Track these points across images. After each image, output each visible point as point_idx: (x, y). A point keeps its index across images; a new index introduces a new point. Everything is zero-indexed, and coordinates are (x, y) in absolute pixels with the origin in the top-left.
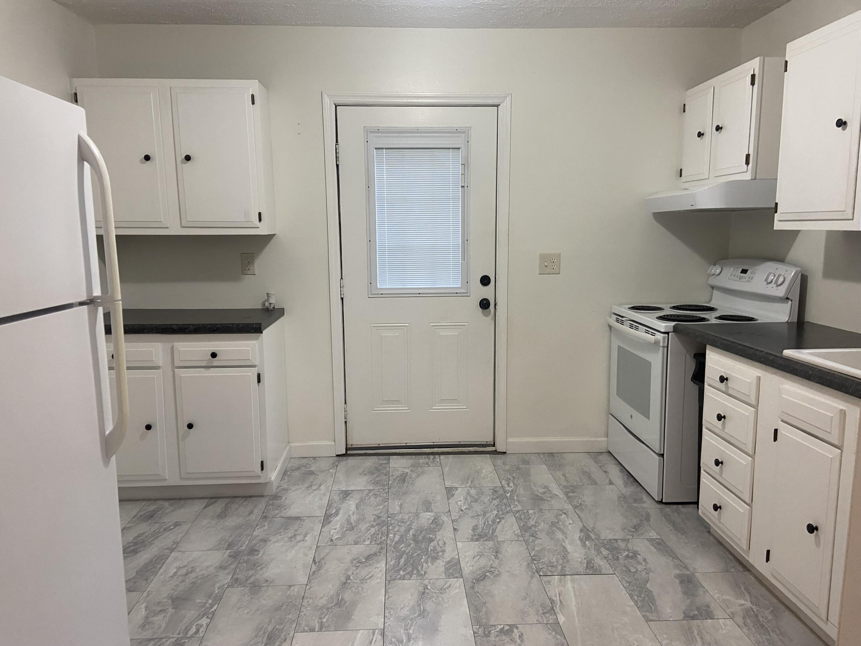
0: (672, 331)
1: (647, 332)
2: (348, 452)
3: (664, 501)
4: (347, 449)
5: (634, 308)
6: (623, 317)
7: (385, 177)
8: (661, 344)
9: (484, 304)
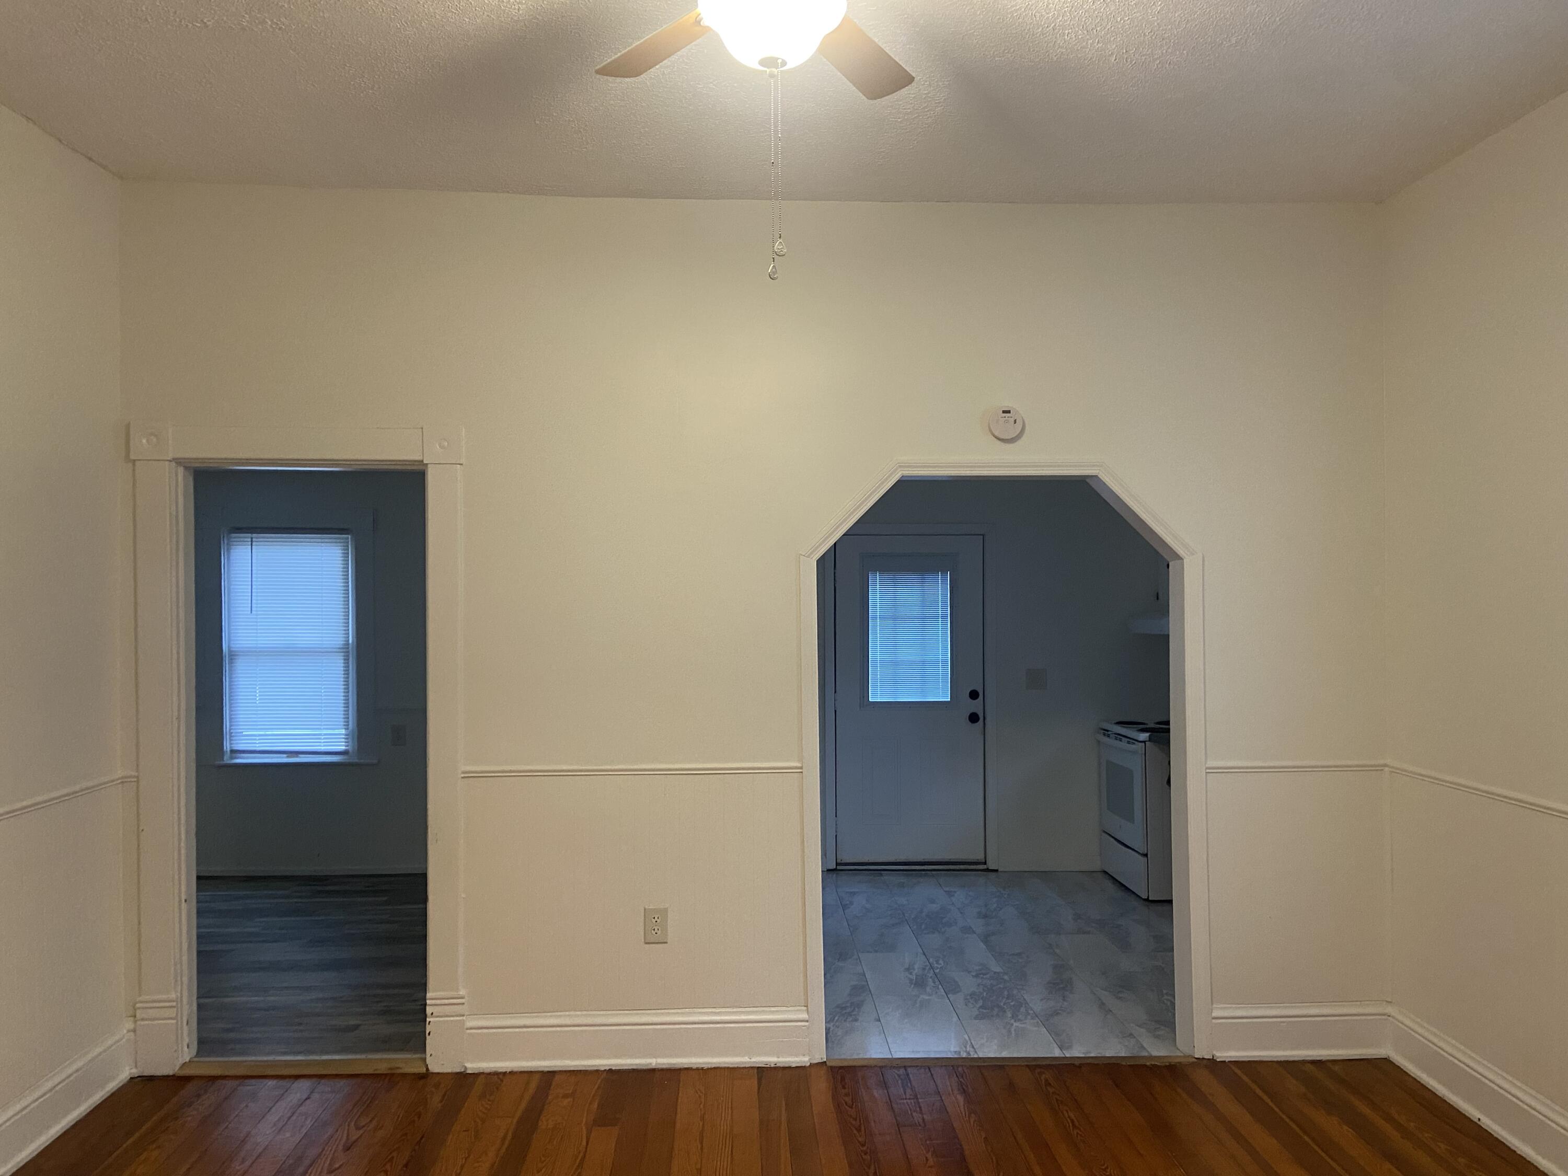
0: (1148, 739)
1: (1129, 743)
2: (839, 867)
3: (1150, 899)
4: (837, 864)
5: (1119, 723)
6: (1108, 731)
7: (878, 601)
8: (1140, 752)
9: (974, 718)
